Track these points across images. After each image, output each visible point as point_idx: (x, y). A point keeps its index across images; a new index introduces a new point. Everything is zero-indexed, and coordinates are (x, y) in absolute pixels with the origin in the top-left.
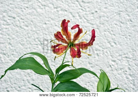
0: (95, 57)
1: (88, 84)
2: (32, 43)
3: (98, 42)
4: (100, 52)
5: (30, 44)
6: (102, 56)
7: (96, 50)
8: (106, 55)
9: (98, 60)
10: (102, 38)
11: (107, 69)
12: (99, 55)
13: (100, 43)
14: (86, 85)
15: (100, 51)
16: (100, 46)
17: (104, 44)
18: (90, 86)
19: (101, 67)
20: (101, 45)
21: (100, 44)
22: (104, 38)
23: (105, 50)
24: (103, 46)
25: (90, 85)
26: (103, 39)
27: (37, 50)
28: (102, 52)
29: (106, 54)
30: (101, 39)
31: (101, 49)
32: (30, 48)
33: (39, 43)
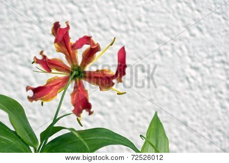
0: (154, 58)
1: (137, 114)
2: (20, 19)
3: (163, 25)
4: (166, 47)
5: (17, 20)
6: (170, 55)
7: (158, 43)
8: (177, 54)
9: (161, 63)
10: (171, 16)
11: (180, 85)
12: (163, 52)
13: (167, 27)
14: (133, 115)
15: (165, 44)
16: (166, 35)
17: (175, 30)
18: (141, 118)
19: (168, 79)
20: (170, 31)
21: (166, 30)
22: (175, 17)
23: (177, 44)
24: (173, 33)
25: (143, 116)
26: (174, 19)
27: (31, 34)
28: (169, 47)
29: (179, 51)
30: (169, 18)
31: (167, 39)
32: (15, 29)
33: (35, 19)
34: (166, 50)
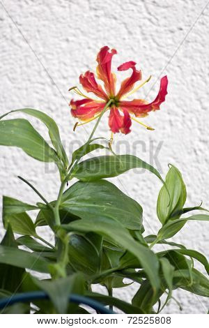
0: (164, 128)
1: (142, 183)
2: (33, 79)
3: (176, 96)
4: (177, 118)
5: (29, 80)
6: (180, 126)
7: (169, 114)
8: (188, 126)
9: (170, 134)
10: (185, 87)
11: (188, 157)
12: (173, 123)
13: (179, 98)
14: (137, 184)
15: (177, 115)
16: (178, 106)
17: (188, 102)
18: (145, 188)
19: (176, 150)
20: (182, 103)
21: (178, 102)
22: (188, 89)
23: (188, 116)
24: (186, 105)
25: (147, 186)
26: (188, 91)
27: (43, 95)
28: (180, 119)
29: (189, 123)
30: (182, 90)
31: (180, 111)
32: (27, 89)
33: (48, 80)
34: (177, 121)
